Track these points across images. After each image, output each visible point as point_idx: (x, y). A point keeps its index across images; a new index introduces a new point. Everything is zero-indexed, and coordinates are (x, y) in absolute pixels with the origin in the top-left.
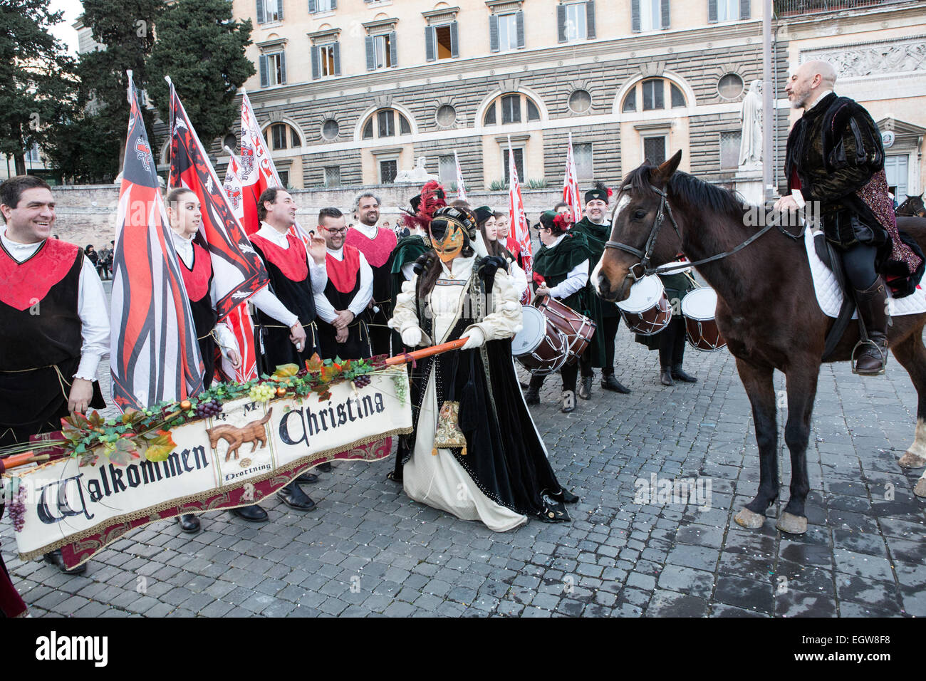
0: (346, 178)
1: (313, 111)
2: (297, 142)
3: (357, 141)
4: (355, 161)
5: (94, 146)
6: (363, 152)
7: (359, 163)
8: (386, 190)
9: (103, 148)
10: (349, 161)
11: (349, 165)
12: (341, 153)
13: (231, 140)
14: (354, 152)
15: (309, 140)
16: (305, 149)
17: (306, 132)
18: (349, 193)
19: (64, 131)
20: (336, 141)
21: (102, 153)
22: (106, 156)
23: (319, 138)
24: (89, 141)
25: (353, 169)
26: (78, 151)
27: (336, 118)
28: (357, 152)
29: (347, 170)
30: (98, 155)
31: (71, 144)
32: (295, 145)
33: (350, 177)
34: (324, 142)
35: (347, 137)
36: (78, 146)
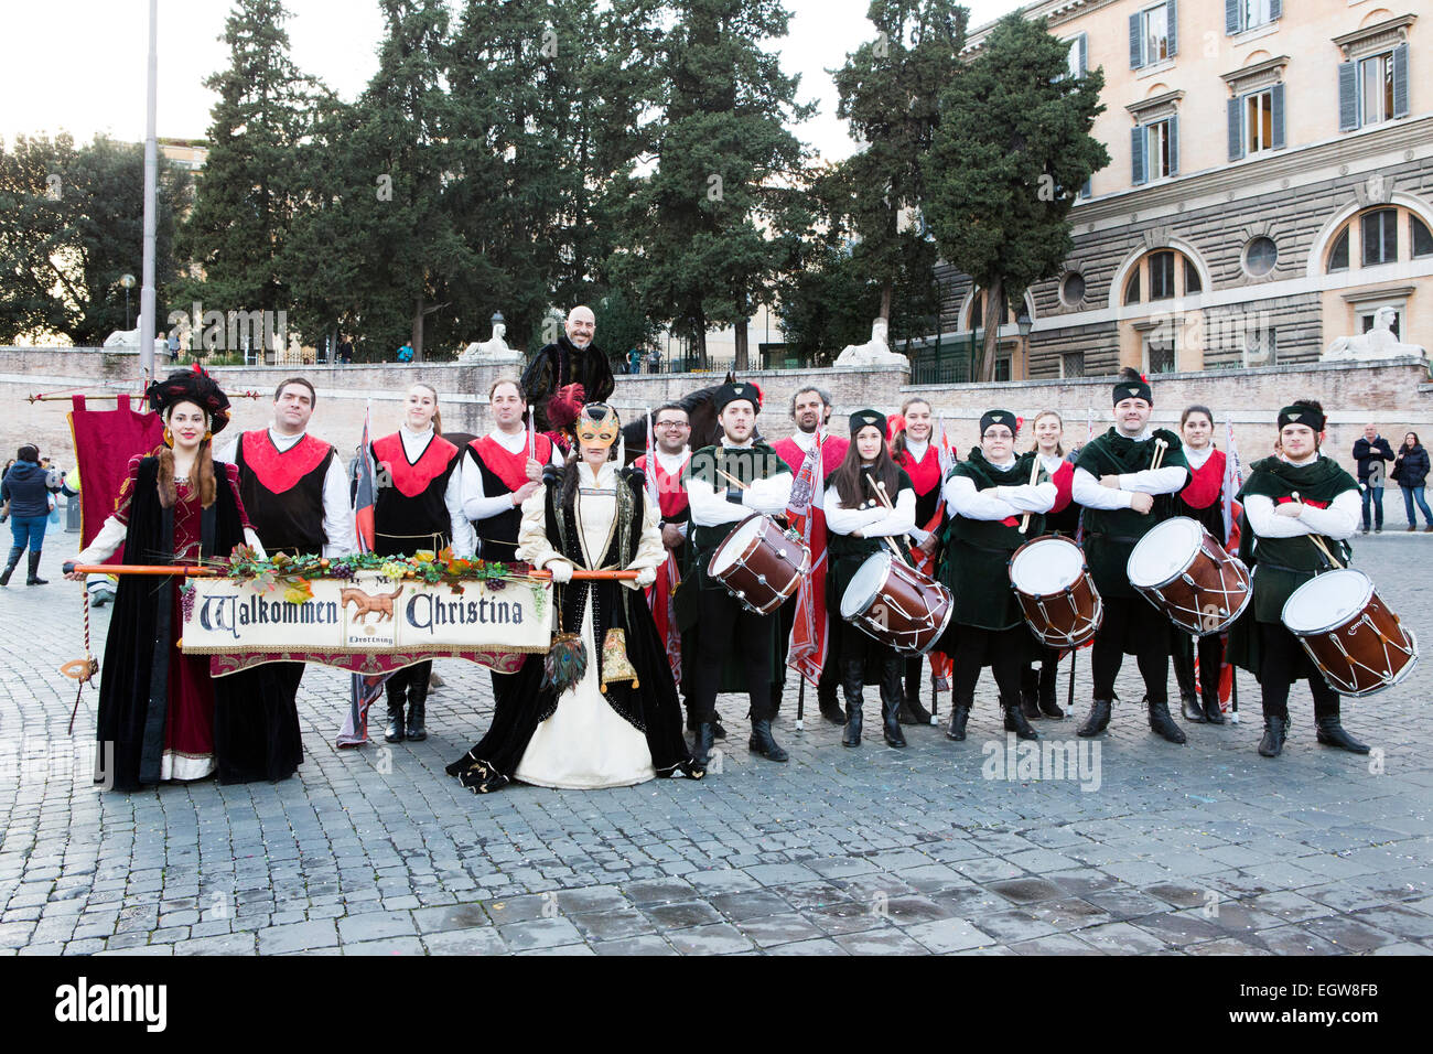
0: (1287, 352)
1: (1227, 223)
2: (1194, 284)
3: (1315, 276)
4: (1308, 316)
5: (842, 306)
6: (1324, 298)
7: (1317, 324)
8: (1301, 377)
9: (854, 307)
10: (1296, 318)
11: (1294, 327)
12: (1280, 303)
13: (1075, 286)
14: (1306, 299)
15: (1218, 279)
16: (1209, 295)
17: (1213, 263)
18: (1226, 382)
19: (808, 282)
20: (1272, 279)
21: (854, 317)
22: (858, 322)
23: (1237, 274)
24: (834, 298)
25: (1302, 334)
26: (820, 315)
27: (1271, 235)
28: (1314, 298)
29: (1291, 335)
30: (848, 319)
31: (810, 303)
32: (1190, 290)
33: (1297, 351)
34: (1247, 282)
35: (1293, 270)
36: (821, 308)
